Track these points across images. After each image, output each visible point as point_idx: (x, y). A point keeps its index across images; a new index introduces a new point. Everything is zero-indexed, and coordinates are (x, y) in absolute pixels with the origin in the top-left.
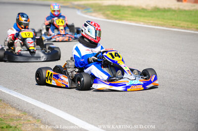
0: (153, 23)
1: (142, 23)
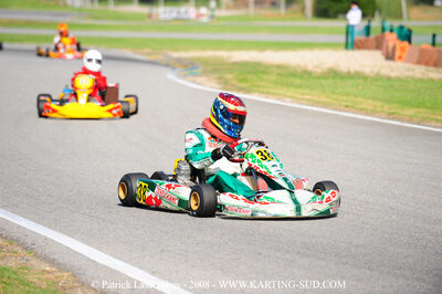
0: (310, 100)
1: (288, 100)
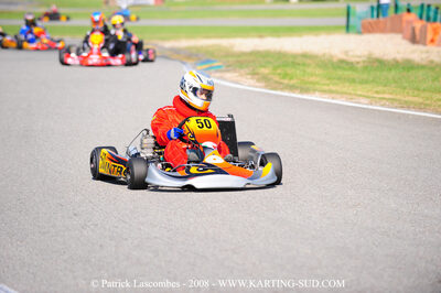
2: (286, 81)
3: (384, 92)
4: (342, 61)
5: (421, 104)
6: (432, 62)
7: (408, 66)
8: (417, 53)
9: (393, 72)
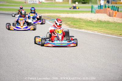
2: (75, 26)
3: (102, 30)
4: (90, 21)
5: (112, 33)
6: (115, 22)
7: (108, 23)
8: (111, 19)
9: (104, 24)
